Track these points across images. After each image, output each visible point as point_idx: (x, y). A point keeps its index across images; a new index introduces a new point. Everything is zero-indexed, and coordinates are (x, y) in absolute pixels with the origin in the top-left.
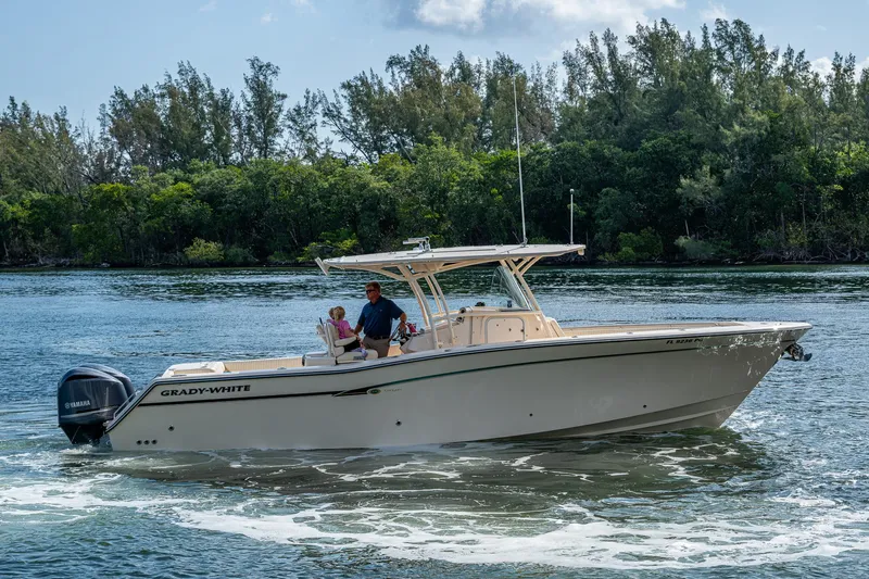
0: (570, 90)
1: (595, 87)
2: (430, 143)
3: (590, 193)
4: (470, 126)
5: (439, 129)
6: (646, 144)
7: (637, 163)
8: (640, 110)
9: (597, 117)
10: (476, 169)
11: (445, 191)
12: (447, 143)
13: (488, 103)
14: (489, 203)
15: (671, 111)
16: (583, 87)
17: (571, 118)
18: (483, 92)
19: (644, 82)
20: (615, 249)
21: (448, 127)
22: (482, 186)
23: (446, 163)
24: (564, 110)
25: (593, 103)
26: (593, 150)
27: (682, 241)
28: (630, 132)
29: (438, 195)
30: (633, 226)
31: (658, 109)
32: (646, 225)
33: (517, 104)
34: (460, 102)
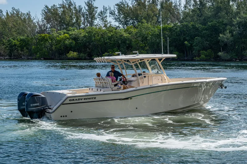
0: (185, 7)
1: (193, 6)
2: (142, 23)
3: (192, 38)
4: (155, 18)
5: (145, 18)
6: (209, 24)
7: (206, 29)
8: (208, 13)
9: (194, 15)
10: (156, 31)
11: (147, 37)
12: (147, 22)
14: (160, 41)
15: (217, 13)
16: (190, 6)
17: (186, 15)
18: (159, 7)
19: (209, 4)
20: (199, 56)
21: (148, 18)
22: (158, 36)
23: (147, 28)
24: (184, 13)
25: (193, 11)
26: (193, 25)
27: (220, 54)
28: (204, 19)
29: (144, 39)
30: (205, 49)
31: (213, 13)
32: (209, 48)
33: (169, 11)
34: (152, 10)
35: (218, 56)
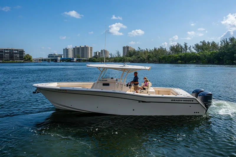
0: (221, 45)
1: (224, 44)
2: (204, 51)
3: (223, 56)
4: (209, 49)
5: (205, 49)
6: (230, 51)
7: (229, 53)
8: (229, 47)
9: (224, 48)
10: (210, 53)
11: (206, 56)
12: (206, 51)
13: (211, 46)
14: (211, 57)
15: (234, 47)
16: (223, 44)
17: (221, 48)
18: (211, 45)
19: (230, 44)
20: (226, 62)
21: (206, 49)
22: (210, 55)
23: (206, 53)
24: (220, 47)
25: (224, 46)
26: (224, 51)
27: (234, 61)
28: (228, 49)
29: (205, 56)
30: (228, 60)
31: (232, 47)
32: (230, 60)
33: (215, 46)
34: (208, 46)
35: (233, 62)
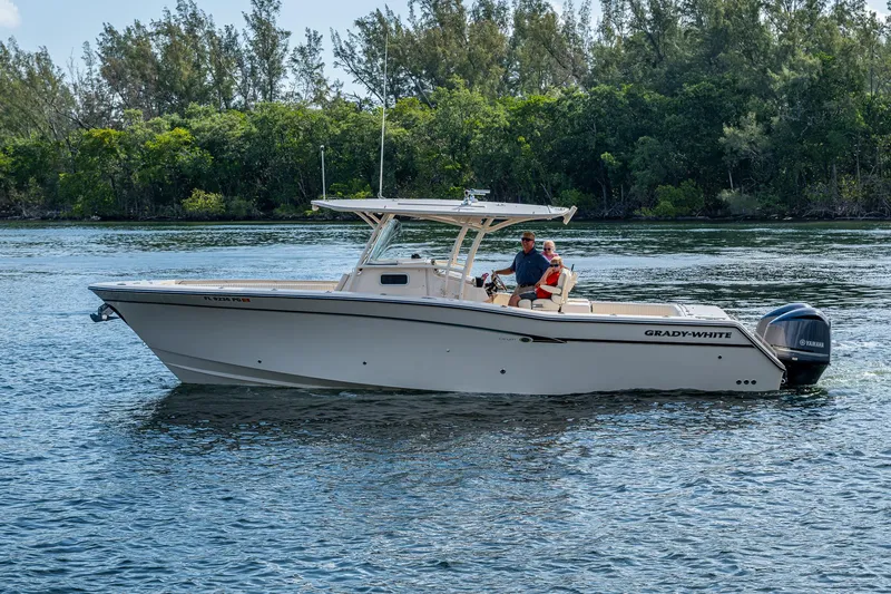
0: (605, 29)
1: (632, 26)
2: (451, 87)
3: (628, 140)
4: (496, 68)
5: (462, 71)
6: (688, 89)
7: (677, 110)
8: (682, 51)
9: (633, 59)
10: (502, 116)
11: (467, 139)
12: (470, 86)
13: (514, 43)
14: (515, 152)
15: (714, 54)
16: (620, 25)
17: (606, 59)
18: (510, 32)
19: (684, 22)
20: (652, 203)
21: (472, 69)
22: (509, 134)
23: (470, 108)
24: (598, 50)
25: (629, 44)
26: (629, 95)
27: (725, 195)
28: (671, 73)
29: (460, 144)
30: (672, 178)
31: (700, 51)
32: (686, 177)
33: (547, 43)
34: (484, 41)
35: (720, 205)
